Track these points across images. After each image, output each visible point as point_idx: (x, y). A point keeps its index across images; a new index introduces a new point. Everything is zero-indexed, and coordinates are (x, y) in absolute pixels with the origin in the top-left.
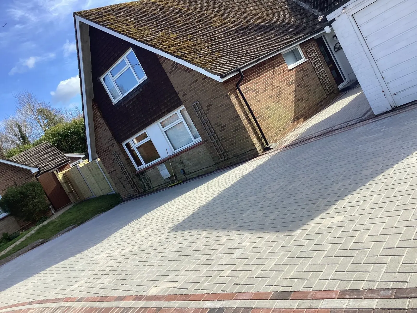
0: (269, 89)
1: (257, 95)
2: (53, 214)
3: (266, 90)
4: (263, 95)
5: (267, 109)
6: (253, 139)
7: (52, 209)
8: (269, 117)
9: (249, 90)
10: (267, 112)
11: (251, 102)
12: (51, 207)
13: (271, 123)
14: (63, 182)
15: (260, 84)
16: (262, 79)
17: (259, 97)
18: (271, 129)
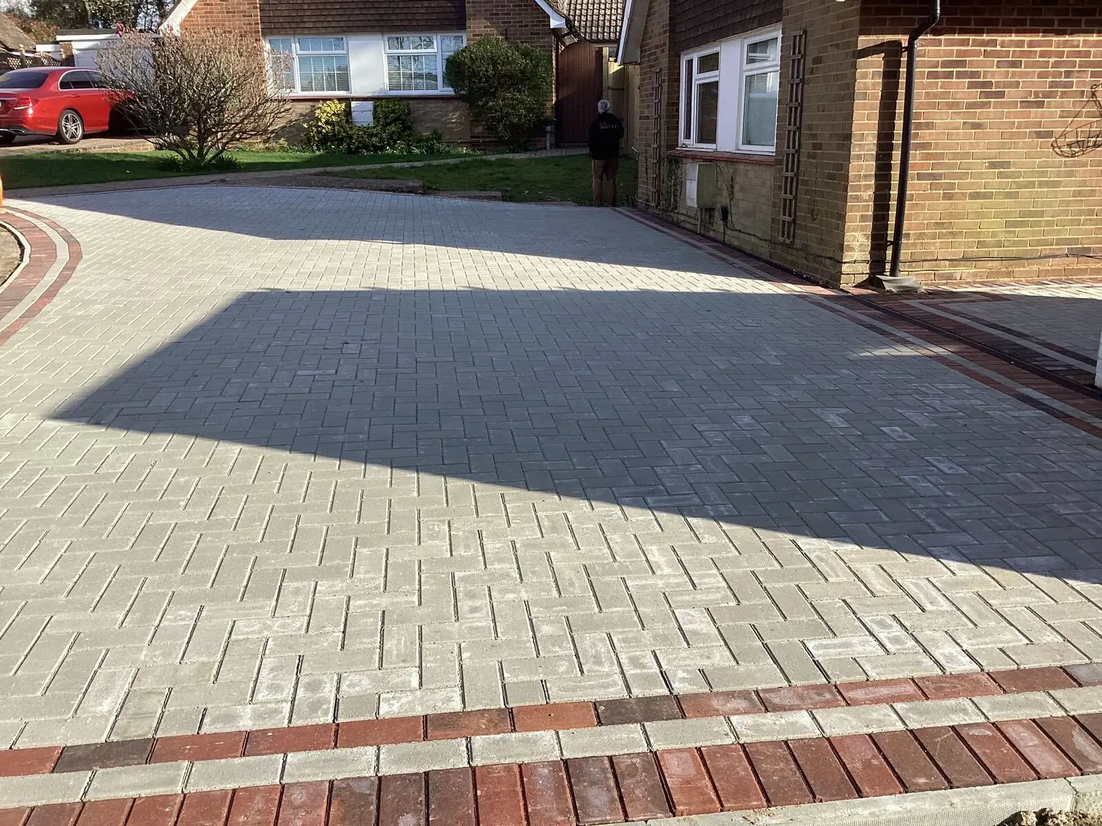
0: (1061, 105)
1: (983, 105)
2: (545, 148)
3: (1040, 104)
4: (1016, 115)
5: (993, 165)
6: (854, 230)
7: (548, 136)
8: (975, 196)
9: (959, 75)
10: (980, 175)
11: (937, 116)
12: (549, 128)
13: (970, 216)
14: (610, 85)
15: (1027, 74)
16: (1052, 60)
17: (988, 115)
18: (953, 234)
